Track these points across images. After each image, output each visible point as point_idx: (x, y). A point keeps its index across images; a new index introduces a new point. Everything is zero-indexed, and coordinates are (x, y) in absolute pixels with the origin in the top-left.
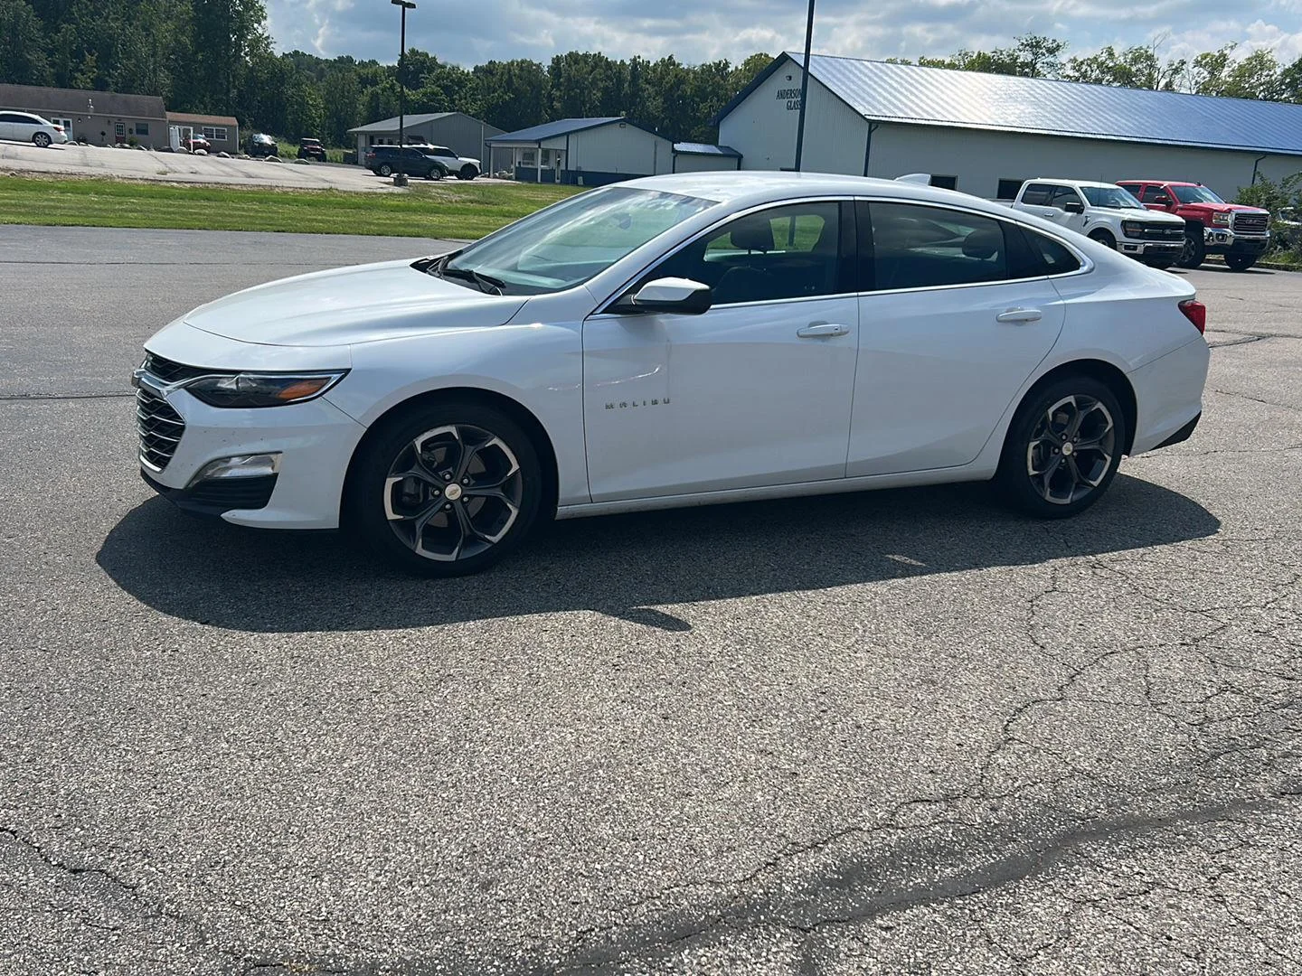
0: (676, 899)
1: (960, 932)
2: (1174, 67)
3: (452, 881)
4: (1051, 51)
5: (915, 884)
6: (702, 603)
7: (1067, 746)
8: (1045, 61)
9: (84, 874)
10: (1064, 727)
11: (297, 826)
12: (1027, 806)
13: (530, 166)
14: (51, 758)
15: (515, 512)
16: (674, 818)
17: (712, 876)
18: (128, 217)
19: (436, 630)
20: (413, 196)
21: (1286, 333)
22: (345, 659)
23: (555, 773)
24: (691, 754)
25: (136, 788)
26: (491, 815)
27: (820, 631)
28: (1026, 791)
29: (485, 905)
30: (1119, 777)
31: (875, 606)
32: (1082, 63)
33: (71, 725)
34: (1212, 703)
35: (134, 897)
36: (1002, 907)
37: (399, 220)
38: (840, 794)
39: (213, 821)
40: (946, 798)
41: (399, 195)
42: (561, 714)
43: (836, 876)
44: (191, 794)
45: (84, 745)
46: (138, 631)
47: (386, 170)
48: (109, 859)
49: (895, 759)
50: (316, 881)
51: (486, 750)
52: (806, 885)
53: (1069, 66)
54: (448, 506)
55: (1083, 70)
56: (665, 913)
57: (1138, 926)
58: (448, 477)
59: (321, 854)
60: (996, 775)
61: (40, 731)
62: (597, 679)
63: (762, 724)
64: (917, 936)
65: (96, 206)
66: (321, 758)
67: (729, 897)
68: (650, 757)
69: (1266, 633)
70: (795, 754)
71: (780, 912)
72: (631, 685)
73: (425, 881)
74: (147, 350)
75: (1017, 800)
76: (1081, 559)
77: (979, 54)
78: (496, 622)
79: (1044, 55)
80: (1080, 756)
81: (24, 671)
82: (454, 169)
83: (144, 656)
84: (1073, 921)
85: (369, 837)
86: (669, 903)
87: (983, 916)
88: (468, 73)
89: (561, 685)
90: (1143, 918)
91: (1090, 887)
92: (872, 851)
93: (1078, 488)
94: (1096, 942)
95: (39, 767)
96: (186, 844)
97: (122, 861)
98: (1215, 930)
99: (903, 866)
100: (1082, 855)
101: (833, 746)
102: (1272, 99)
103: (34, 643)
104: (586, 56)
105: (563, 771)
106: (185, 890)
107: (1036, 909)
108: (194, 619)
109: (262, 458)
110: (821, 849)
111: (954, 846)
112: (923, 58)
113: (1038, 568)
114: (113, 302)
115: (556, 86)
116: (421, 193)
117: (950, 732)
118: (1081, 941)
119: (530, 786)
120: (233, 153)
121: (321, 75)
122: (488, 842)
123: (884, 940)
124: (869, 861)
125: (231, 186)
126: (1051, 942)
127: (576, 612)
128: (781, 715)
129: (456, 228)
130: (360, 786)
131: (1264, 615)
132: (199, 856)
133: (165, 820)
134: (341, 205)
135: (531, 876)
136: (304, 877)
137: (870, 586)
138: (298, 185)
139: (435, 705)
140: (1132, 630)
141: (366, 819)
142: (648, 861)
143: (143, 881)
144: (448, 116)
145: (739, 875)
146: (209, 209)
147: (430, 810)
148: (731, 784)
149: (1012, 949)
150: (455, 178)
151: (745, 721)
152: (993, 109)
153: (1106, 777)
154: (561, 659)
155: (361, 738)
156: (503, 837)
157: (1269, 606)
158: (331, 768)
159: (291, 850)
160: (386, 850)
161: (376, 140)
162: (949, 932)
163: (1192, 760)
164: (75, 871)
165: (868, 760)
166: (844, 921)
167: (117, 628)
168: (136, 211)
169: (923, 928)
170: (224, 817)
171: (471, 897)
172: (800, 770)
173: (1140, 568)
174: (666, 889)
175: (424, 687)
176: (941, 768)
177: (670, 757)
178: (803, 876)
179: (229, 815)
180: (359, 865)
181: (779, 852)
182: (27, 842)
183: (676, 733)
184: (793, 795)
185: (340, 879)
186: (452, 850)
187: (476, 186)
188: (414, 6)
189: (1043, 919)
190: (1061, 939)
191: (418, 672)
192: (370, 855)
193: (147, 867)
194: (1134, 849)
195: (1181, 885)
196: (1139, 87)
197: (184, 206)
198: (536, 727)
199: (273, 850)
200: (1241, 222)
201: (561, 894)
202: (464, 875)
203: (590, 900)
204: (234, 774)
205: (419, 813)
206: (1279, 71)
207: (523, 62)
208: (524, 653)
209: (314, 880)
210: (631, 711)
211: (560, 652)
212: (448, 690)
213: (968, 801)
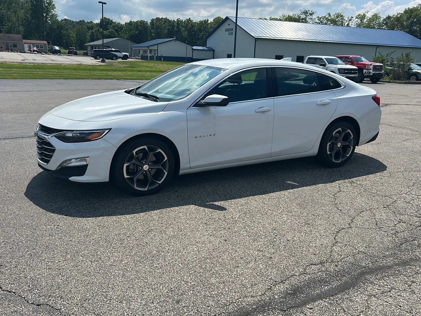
0: (241, 303)
1: (334, 308)
2: (349, 19)
3: (166, 301)
4: (311, 14)
5: (317, 293)
6: (230, 201)
7: (355, 243)
8: (309, 18)
9: (41, 306)
10: (353, 237)
11: (111, 285)
12: (347, 264)
13: (146, 55)
14: (22, 266)
15: (166, 173)
16: (235, 275)
17: (251, 294)
18: (13, 76)
19: (144, 214)
20: (108, 66)
21: (394, 103)
22: (116, 226)
23: (193, 262)
24: (236, 253)
25: (54, 275)
26: (175, 277)
27: (269, 208)
28: (345, 259)
29: (179, 309)
30: (373, 253)
31: (285, 199)
32: (321, 18)
33: (28, 253)
34: (397, 226)
35: (60, 313)
36: (346, 299)
37: (104, 74)
38: (287, 263)
39: (82, 285)
40: (321, 263)
41: (103, 65)
42: (191, 241)
43: (291, 292)
44: (73, 275)
45: (33, 260)
46: (44, 219)
47: (98, 57)
48: (49, 300)
49: (302, 251)
50: (121, 304)
51: (169, 255)
52: (282, 295)
53: (317, 19)
54: (144, 172)
55: (321, 20)
56: (238, 308)
57: (390, 303)
58: (144, 163)
59: (121, 294)
60: (335, 254)
61: (17, 256)
62: (201, 228)
63: (257, 241)
64: (321, 311)
65: (2, 72)
66: (115, 261)
67: (258, 301)
68: (223, 254)
69: (409, 202)
70: (270, 251)
71: (275, 305)
72: (212, 230)
73: (157, 301)
74: (39, 124)
75: (343, 262)
76: (347, 181)
77: (288, 16)
78: (164, 210)
79: (309, 16)
80: (360, 247)
81: (8, 235)
82: (121, 56)
83: (48, 228)
84: (369, 302)
85: (136, 287)
86: (239, 304)
87: (340, 302)
88: (123, 25)
89: (189, 231)
90: (391, 300)
91: (372, 290)
92: (301, 282)
93: (343, 157)
94: (378, 309)
95: (19, 269)
96: (75, 293)
97: (54, 301)
98: (414, 302)
99: (312, 287)
100: (367, 279)
101: (281, 247)
102: (380, 28)
103: (9, 225)
104: (162, 18)
105: (196, 261)
106: (77, 309)
107: (357, 299)
108: (63, 214)
109: (83, 159)
110: (284, 283)
111: (326, 279)
112: (271, 17)
113: (334, 184)
114: (15, 105)
115: (152, 28)
116: (111, 65)
117: (317, 241)
118: (373, 309)
119: (186, 267)
120: (46, 53)
121: (74, 26)
122: (175, 287)
123: (311, 313)
124: (300, 286)
125: (47, 64)
126: (364, 310)
127: (189, 206)
128: (263, 238)
129: (124, 76)
130: (129, 270)
131: (407, 196)
132: (80, 297)
133: (66, 285)
134: (85, 69)
135: (192, 297)
136: (117, 303)
137: (282, 192)
138: (69, 63)
139: (149, 240)
140: (367, 203)
141: (134, 281)
142: (229, 290)
143: (62, 307)
144: (117, 39)
145: (260, 293)
146: (40, 72)
147: (154, 277)
148: (251, 262)
149: (352, 313)
150: (121, 59)
151: (251, 240)
152: (294, 33)
153: (369, 253)
154: (187, 222)
155: (127, 253)
156: (180, 285)
157: (408, 193)
158: (119, 264)
159: (111, 293)
160: (142, 291)
161: (94, 48)
162: (331, 309)
163: (395, 246)
164: (38, 305)
165: (293, 252)
166: (296, 307)
167: (37, 218)
168: (16, 73)
169: (322, 308)
170: (86, 283)
171: (174, 306)
172: (272, 256)
173: (365, 182)
174: (237, 299)
175: (144, 234)
176: (317, 253)
177: (230, 254)
178: (280, 292)
179: (87, 282)
180: (134, 297)
181: (271, 285)
182: (20, 296)
183: (230, 246)
184: (272, 265)
185: (129, 302)
186: (164, 290)
187: (128, 62)
188: (106, 4)
189: (360, 302)
190: (367, 309)
191: (141, 229)
192: (137, 293)
193: (63, 302)
194: (383, 277)
195: (400, 288)
196: (339, 26)
197: (32, 71)
198: (184, 246)
199: (105, 294)
200: (375, 68)
201: (203, 303)
202: (170, 298)
203: (213, 305)
204: (86, 268)
205: (151, 278)
206: (382, 19)
207: (141, 21)
208: (175, 220)
209: (120, 303)
210: (214, 239)
211: (187, 220)
212: (152, 235)
213: (328, 263)
